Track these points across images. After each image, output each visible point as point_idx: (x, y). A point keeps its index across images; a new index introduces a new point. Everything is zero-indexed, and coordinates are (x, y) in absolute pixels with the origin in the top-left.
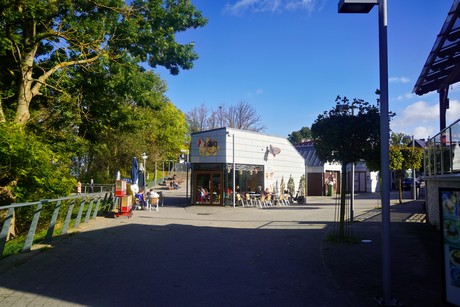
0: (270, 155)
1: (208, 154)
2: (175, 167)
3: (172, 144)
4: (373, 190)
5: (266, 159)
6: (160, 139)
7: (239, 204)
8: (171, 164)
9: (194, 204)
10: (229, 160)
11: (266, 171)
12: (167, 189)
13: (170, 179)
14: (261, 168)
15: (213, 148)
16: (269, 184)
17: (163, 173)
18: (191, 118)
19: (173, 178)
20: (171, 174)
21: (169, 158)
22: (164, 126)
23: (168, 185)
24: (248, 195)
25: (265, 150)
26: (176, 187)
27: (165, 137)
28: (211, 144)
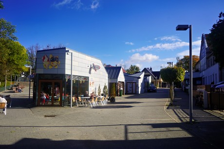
0: (93, 70)
1: (50, 67)
2: (19, 79)
3: (18, 65)
4: (139, 93)
5: (90, 73)
6: (9, 62)
7: (74, 104)
8: (17, 77)
9: (39, 106)
10: (67, 72)
11: (90, 81)
12: (14, 92)
13: (16, 86)
14: (87, 78)
15: (55, 63)
16: (91, 90)
17: (11, 83)
18: (30, 51)
19: (18, 86)
20: (16, 83)
21: (15, 73)
22: (12, 54)
23: (14, 90)
24: (79, 98)
25: (89, 67)
26: (20, 91)
27: (13, 60)
28: (53, 60)
